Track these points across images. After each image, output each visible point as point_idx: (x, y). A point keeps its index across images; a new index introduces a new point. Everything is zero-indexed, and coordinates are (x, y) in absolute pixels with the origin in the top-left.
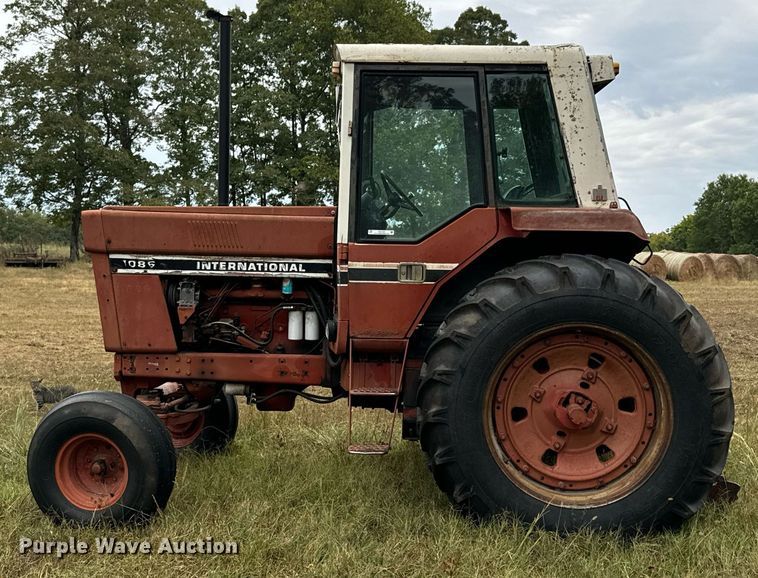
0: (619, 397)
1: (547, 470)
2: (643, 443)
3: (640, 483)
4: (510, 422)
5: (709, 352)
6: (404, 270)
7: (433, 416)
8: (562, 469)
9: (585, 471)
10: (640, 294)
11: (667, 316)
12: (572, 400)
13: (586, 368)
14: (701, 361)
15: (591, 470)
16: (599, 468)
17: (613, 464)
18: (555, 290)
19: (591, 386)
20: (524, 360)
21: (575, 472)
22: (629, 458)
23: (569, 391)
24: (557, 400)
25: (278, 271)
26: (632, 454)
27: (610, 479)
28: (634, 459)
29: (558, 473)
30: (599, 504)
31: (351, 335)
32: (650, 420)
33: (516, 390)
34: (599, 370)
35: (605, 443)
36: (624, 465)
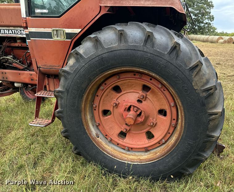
0: (158, 109)
1: (120, 141)
2: (169, 133)
3: (163, 156)
4: (101, 117)
5: (211, 89)
6: (55, 33)
7: (57, 113)
8: (128, 141)
9: (139, 143)
10: (169, 50)
11: (185, 64)
12: (132, 109)
13: (140, 92)
14: (205, 94)
15: (141, 143)
16: (146, 143)
17: (153, 141)
18: (115, 45)
19: (143, 102)
20: (106, 86)
21: (134, 143)
22: (161, 140)
23: (129, 104)
24: (123, 108)
25: (21, 34)
26: (163, 138)
27: (151, 148)
28: (164, 141)
29: (126, 143)
30: (142, 162)
31: (38, 66)
32: (174, 122)
33: (103, 101)
34: (148, 93)
35: (150, 130)
36: (159, 143)
